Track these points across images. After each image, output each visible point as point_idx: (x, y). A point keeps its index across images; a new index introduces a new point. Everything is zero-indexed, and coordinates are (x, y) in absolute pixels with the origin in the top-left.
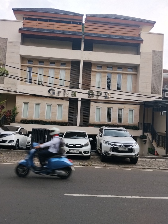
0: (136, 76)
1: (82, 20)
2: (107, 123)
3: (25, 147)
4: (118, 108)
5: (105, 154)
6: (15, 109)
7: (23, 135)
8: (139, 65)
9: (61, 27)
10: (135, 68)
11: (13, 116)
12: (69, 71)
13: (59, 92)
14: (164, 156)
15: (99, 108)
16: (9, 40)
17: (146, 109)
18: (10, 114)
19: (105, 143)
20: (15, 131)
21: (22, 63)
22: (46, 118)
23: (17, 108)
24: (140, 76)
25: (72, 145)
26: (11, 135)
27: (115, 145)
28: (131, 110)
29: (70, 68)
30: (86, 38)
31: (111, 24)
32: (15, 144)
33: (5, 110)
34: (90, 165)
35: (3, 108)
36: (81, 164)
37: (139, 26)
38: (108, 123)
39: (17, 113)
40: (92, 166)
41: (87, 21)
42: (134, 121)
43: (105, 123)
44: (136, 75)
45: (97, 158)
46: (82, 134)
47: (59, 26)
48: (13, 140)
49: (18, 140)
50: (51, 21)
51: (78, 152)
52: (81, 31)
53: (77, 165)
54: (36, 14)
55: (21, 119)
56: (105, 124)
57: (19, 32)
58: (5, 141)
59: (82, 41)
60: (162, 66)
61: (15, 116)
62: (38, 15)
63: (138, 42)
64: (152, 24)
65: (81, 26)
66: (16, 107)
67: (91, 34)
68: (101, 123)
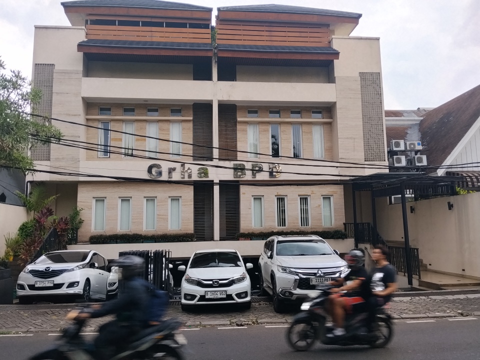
0: (330, 126)
1: (210, 20)
2: (277, 228)
3: (104, 296)
4: (299, 196)
5: (284, 295)
6: (77, 213)
7: (97, 268)
8: (335, 103)
9: (167, 35)
10: (327, 110)
11: (72, 229)
12: (191, 125)
13: (171, 171)
14: (405, 290)
15: (258, 198)
16: (56, 68)
17: (357, 193)
18: (67, 224)
19: (281, 271)
20: (80, 262)
21: (87, 114)
22: (145, 228)
23: (80, 210)
24: (339, 126)
25: (211, 282)
26: (73, 270)
27: (304, 274)
28: (327, 198)
29: (192, 118)
30: (221, 55)
31: (271, 23)
32: (82, 291)
33: (55, 217)
34: (253, 323)
35: (50, 212)
36: (233, 323)
37: (328, 26)
38: (281, 228)
39: (81, 222)
40: (258, 324)
41: (220, 20)
42: (335, 220)
43: (275, 229)
44: (330, 123)
45: (265, 306)
46: (229, 256)
47: (162, 35)
48: (78, 282)
49: (88, 280)
50: (145, 24)
51: (225, 296)
52: (209, 41)
53: (224, 325)
54: (112, 12)
55: (89, 235)
56: (275, 231)
57: (79, 50)
58: (59, 286)
59: (214, 62)
60: (381, 103)
61: (77, 229)
62: (118, 13)
63: (329, 58)
64: (354, 19)
65: (209, 31)
66: (78, 209)
67: (231, 46)
68: (264, 231)
